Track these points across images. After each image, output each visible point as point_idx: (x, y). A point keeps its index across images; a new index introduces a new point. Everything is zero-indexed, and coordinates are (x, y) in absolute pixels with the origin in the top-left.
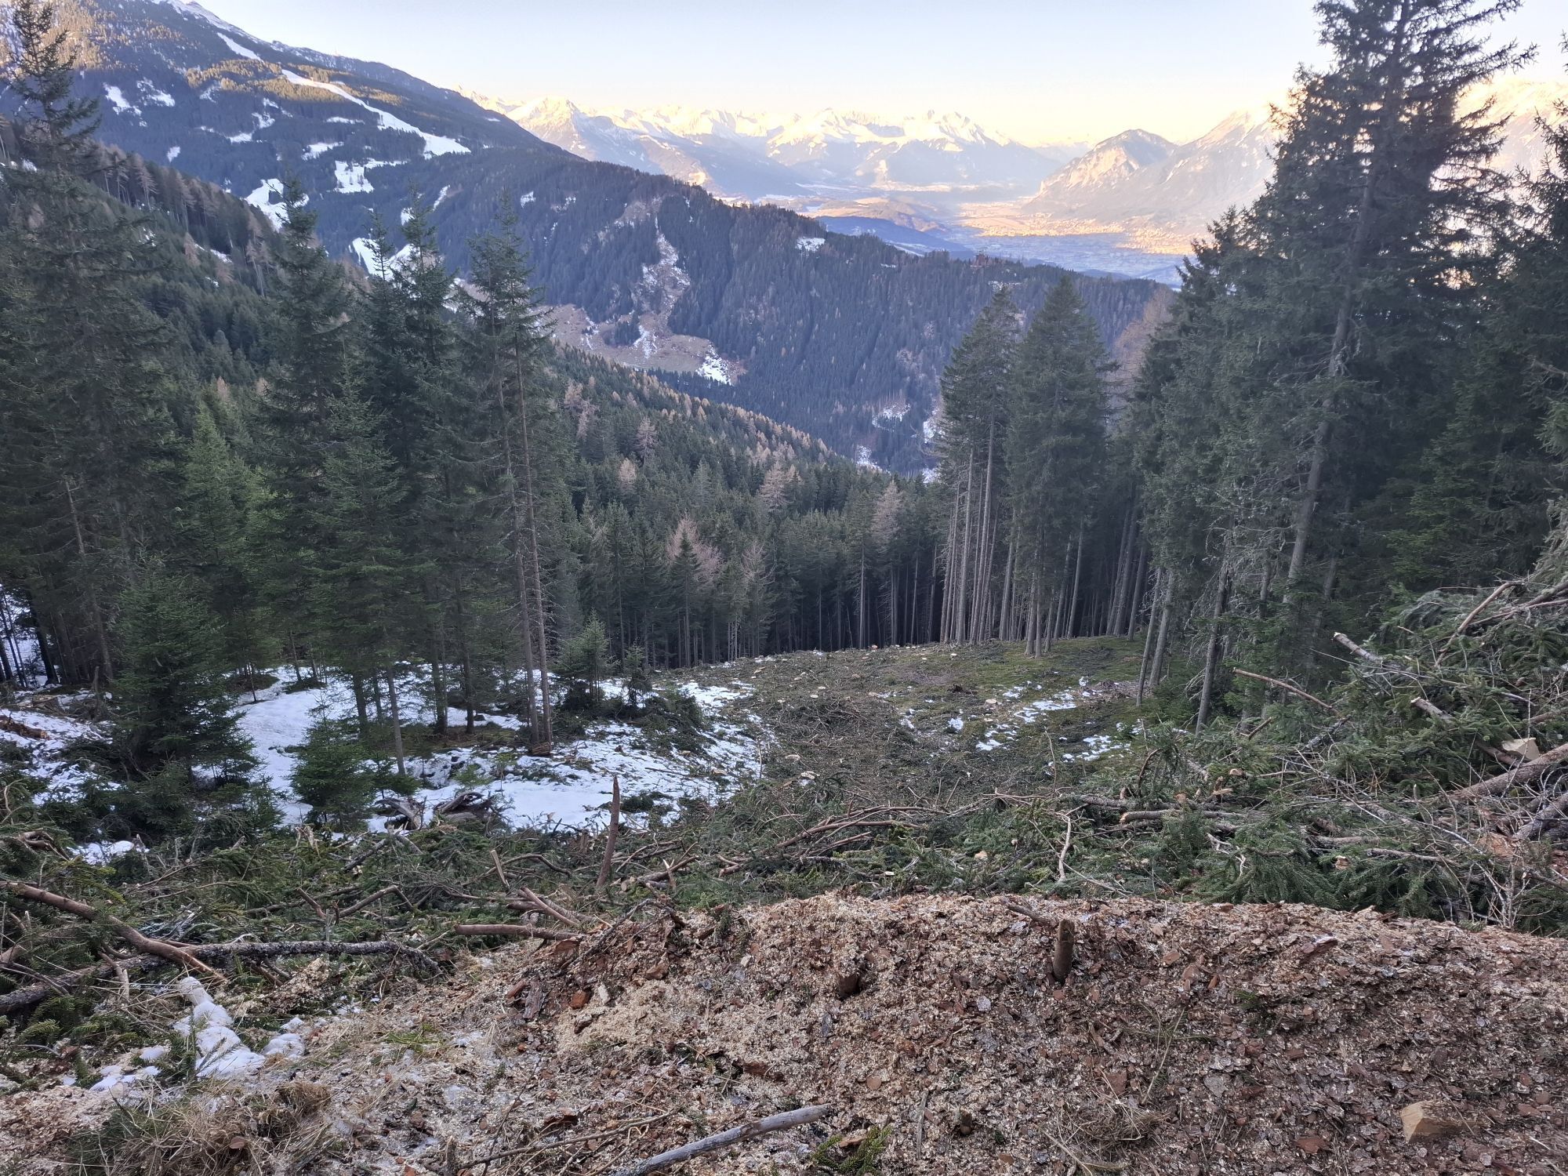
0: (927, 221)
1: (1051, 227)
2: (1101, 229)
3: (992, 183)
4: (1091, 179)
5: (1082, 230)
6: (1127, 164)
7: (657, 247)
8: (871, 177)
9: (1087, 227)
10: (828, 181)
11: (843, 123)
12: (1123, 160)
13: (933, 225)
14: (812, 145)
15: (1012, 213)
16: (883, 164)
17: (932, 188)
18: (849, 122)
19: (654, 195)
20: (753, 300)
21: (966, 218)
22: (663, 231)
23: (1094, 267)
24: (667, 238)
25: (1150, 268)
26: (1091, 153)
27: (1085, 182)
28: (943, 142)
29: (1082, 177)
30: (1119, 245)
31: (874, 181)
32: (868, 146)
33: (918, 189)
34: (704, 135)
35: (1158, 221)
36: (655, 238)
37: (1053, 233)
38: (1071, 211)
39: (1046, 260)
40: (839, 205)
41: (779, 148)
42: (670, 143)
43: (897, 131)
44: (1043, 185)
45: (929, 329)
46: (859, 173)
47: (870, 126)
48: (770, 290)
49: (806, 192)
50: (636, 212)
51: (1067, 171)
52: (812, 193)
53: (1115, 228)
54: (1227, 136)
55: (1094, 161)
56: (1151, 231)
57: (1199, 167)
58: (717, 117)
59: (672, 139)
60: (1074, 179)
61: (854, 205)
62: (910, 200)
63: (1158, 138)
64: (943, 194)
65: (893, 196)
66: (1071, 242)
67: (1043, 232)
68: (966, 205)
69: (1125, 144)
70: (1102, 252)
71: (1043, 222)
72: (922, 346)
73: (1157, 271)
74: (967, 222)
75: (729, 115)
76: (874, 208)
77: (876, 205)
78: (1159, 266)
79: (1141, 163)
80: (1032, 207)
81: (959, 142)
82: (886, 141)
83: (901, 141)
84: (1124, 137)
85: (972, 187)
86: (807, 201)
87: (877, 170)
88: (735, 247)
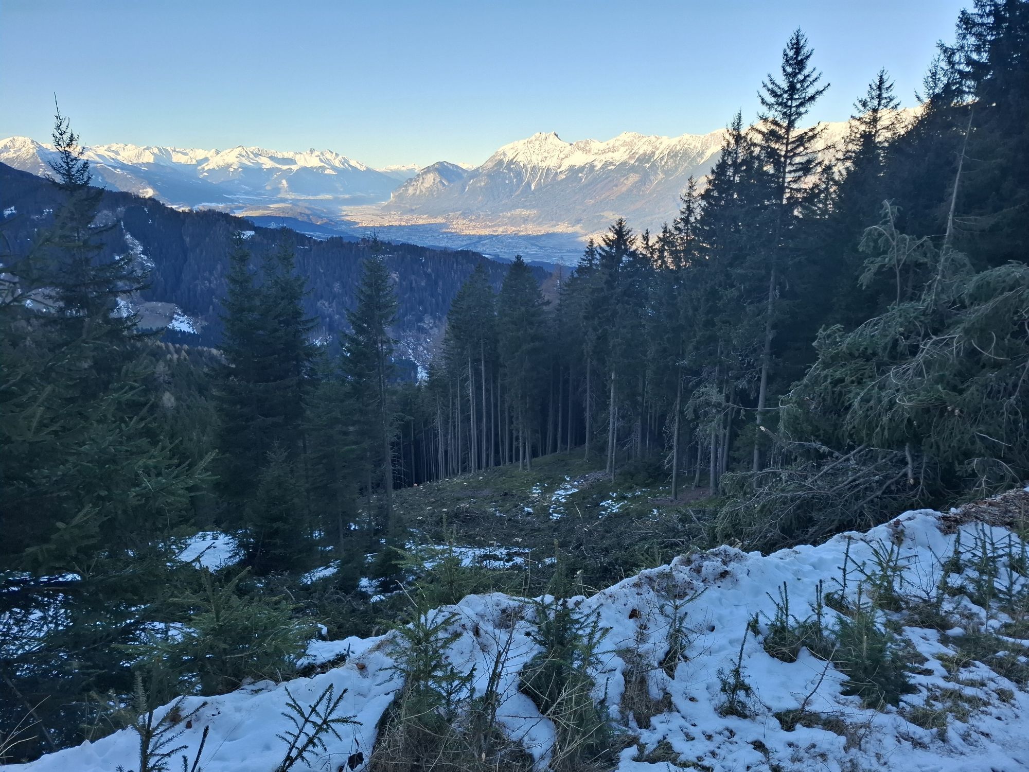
0: (320, 217)
1: (401, 220)
2: (432, 221)
3: (359, 194)
4: (421, 191)
5: (421, 222)
6: (441, 182)
7: (125, 242)
8: (277, 190)
9: (423, 220)
10: (247, 193)
11: (252, 156)
12: (438, 180)
13: (325, 220)
14: (232, 170)
15: (376, 212)
16: (284, 182)
17: (320, 197)
18: (256, 155)
19: (118, 206)
20: (207, 274)
21: (346, 215)
22: (128, 230)
23: (432, 243)
24: (132, 236)
25: (464, 243)
26: (418, 175)
27: (418, 193)
28: (323, 168)
29: (416, 190)
30: (444, 230)
31: (279, 193)
32: (271, 171)
33: (310, 197)
34: (148, 163)
35: (464, 215)
36: (123, 235)
37: (403, 224)
38: (412, 210)
39: (402, 240)
40: (258, 208)
41: (206, 172)
42: (122, 169)
43: (292, 161)
44: (392, 195)
45: (337, 287)
46: (268, 188)
47: (271, 158)
48: (219, 267)
49: (232, 201)
50: (104, 217)
51: (406, 186)
52: (236, 201)
53: (440, 220)
54: (495, 165)
55: (421, 181)
56: (461, 221)
57: (483, 184)
58: (156, 151)
59: (123, 167)
60: (411, 191)
61: (268, 208)
62: (307, 205)
63: (457, 167)
64: (328, 201)
65: (295, 202)
66: (414, 229)
67: (397, 224)
68: (344, 208)
69: (437, 170)
70: (435, 234)
71: (396, 217)
72: (334, 298)
73: (468, 245)
74: (348, 218)
75: (166, 150)
76: (283, 210)
77: (283, 208)
78: (469, 242)
79: (449, 181)
80: (388, 208)
81: (334, 168)
82: (285, 167)
83: (295, 168)
84: (436, 166)
85: (347, 196)
86: (233, 206)
87: (281, 186)
88: (188, 239)
